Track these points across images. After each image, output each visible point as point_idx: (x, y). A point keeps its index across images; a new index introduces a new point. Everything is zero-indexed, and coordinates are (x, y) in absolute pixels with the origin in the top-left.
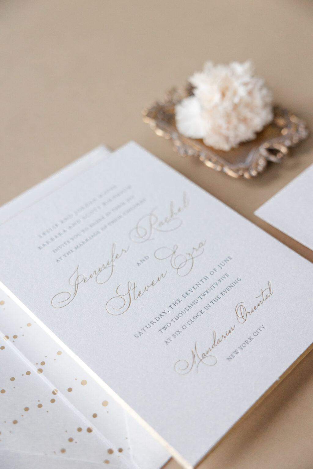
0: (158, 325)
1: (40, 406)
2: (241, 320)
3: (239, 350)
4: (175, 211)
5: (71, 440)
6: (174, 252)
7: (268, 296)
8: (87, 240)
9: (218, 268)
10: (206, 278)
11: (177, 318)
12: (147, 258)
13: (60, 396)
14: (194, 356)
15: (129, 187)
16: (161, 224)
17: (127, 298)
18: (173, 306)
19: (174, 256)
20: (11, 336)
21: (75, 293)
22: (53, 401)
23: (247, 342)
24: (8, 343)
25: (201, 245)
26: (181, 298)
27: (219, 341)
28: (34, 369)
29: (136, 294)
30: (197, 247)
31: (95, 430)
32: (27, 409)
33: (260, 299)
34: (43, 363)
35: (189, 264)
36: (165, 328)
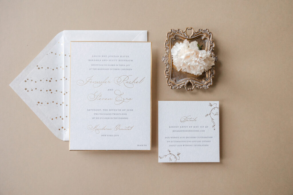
0: (96, 112)
1: (57, 104)
2: (115, 129)
3: (107, 136)
4: (136, 81)
5: (56, 118)
6: (121, 95)
7: (129, 129)
8: (103, 69)
9: (126, 110)
10: (120, 110)
11: (102, 114)
12: (112, 90)
13: (63, 105)
14: (95, 128)
15: (132, 61)
16: (127, 82)
17: (96, 97)
18: (104, 110)
19: (119, 96)
20: (65, 78)
21: (85, 84)
22: (61, 105)
23: (110, 136)
24: (63, 79)
25: (130, 99)
26: (108, 110)
27: (105, 129)
28: (63, 93)
29: (99, 98)
30: (128, 99)
31: (64, 120)
32: (53, 102)
33: (126, 128)
34: (67, 93)
35: (121, 102)
36: (96, 114)
